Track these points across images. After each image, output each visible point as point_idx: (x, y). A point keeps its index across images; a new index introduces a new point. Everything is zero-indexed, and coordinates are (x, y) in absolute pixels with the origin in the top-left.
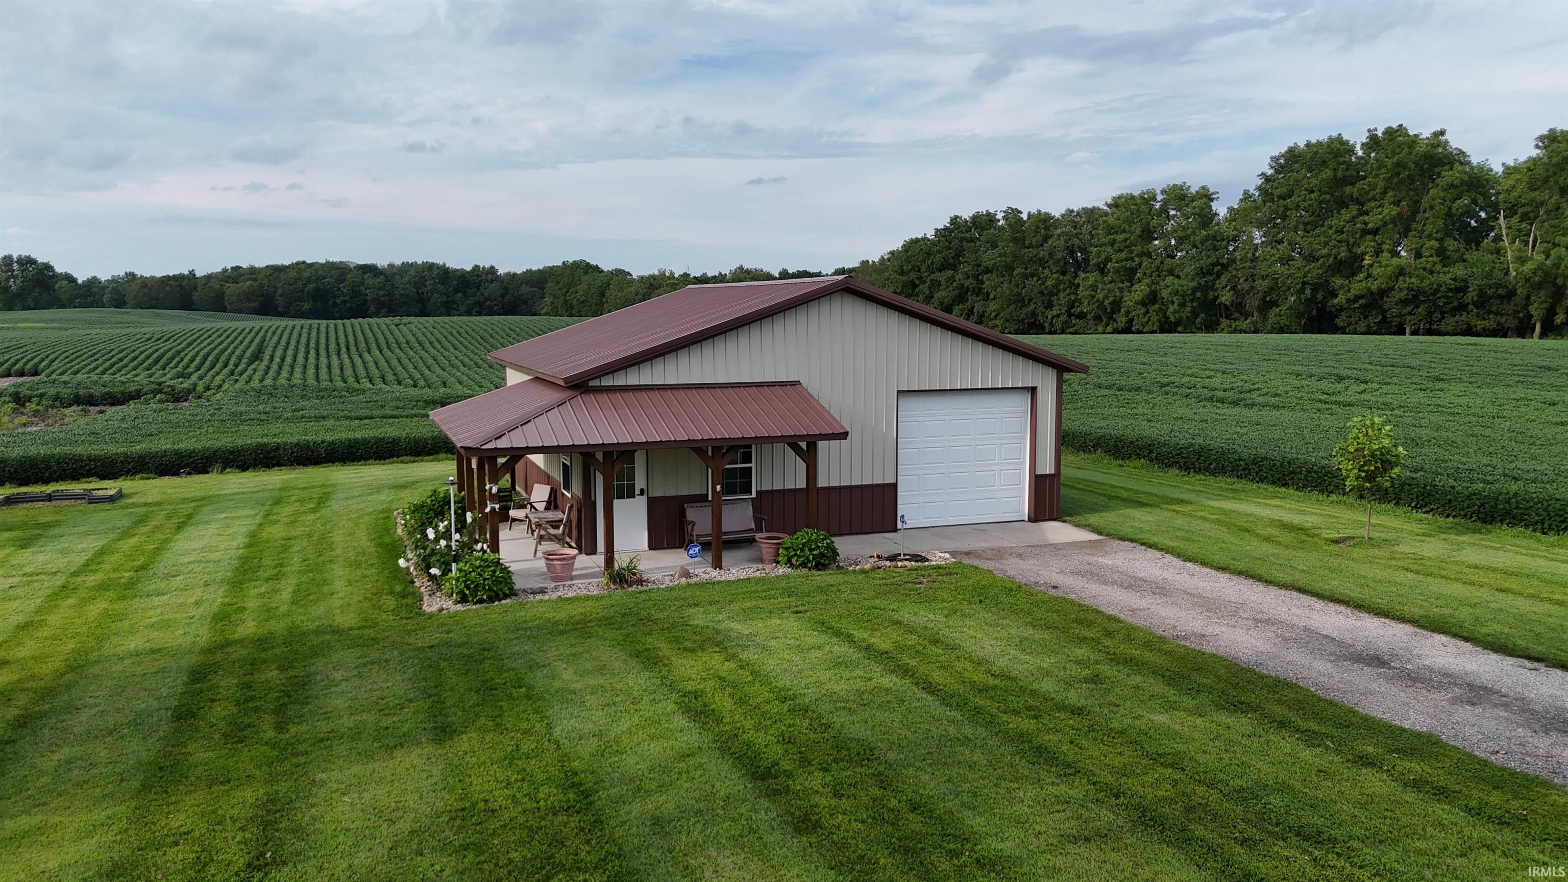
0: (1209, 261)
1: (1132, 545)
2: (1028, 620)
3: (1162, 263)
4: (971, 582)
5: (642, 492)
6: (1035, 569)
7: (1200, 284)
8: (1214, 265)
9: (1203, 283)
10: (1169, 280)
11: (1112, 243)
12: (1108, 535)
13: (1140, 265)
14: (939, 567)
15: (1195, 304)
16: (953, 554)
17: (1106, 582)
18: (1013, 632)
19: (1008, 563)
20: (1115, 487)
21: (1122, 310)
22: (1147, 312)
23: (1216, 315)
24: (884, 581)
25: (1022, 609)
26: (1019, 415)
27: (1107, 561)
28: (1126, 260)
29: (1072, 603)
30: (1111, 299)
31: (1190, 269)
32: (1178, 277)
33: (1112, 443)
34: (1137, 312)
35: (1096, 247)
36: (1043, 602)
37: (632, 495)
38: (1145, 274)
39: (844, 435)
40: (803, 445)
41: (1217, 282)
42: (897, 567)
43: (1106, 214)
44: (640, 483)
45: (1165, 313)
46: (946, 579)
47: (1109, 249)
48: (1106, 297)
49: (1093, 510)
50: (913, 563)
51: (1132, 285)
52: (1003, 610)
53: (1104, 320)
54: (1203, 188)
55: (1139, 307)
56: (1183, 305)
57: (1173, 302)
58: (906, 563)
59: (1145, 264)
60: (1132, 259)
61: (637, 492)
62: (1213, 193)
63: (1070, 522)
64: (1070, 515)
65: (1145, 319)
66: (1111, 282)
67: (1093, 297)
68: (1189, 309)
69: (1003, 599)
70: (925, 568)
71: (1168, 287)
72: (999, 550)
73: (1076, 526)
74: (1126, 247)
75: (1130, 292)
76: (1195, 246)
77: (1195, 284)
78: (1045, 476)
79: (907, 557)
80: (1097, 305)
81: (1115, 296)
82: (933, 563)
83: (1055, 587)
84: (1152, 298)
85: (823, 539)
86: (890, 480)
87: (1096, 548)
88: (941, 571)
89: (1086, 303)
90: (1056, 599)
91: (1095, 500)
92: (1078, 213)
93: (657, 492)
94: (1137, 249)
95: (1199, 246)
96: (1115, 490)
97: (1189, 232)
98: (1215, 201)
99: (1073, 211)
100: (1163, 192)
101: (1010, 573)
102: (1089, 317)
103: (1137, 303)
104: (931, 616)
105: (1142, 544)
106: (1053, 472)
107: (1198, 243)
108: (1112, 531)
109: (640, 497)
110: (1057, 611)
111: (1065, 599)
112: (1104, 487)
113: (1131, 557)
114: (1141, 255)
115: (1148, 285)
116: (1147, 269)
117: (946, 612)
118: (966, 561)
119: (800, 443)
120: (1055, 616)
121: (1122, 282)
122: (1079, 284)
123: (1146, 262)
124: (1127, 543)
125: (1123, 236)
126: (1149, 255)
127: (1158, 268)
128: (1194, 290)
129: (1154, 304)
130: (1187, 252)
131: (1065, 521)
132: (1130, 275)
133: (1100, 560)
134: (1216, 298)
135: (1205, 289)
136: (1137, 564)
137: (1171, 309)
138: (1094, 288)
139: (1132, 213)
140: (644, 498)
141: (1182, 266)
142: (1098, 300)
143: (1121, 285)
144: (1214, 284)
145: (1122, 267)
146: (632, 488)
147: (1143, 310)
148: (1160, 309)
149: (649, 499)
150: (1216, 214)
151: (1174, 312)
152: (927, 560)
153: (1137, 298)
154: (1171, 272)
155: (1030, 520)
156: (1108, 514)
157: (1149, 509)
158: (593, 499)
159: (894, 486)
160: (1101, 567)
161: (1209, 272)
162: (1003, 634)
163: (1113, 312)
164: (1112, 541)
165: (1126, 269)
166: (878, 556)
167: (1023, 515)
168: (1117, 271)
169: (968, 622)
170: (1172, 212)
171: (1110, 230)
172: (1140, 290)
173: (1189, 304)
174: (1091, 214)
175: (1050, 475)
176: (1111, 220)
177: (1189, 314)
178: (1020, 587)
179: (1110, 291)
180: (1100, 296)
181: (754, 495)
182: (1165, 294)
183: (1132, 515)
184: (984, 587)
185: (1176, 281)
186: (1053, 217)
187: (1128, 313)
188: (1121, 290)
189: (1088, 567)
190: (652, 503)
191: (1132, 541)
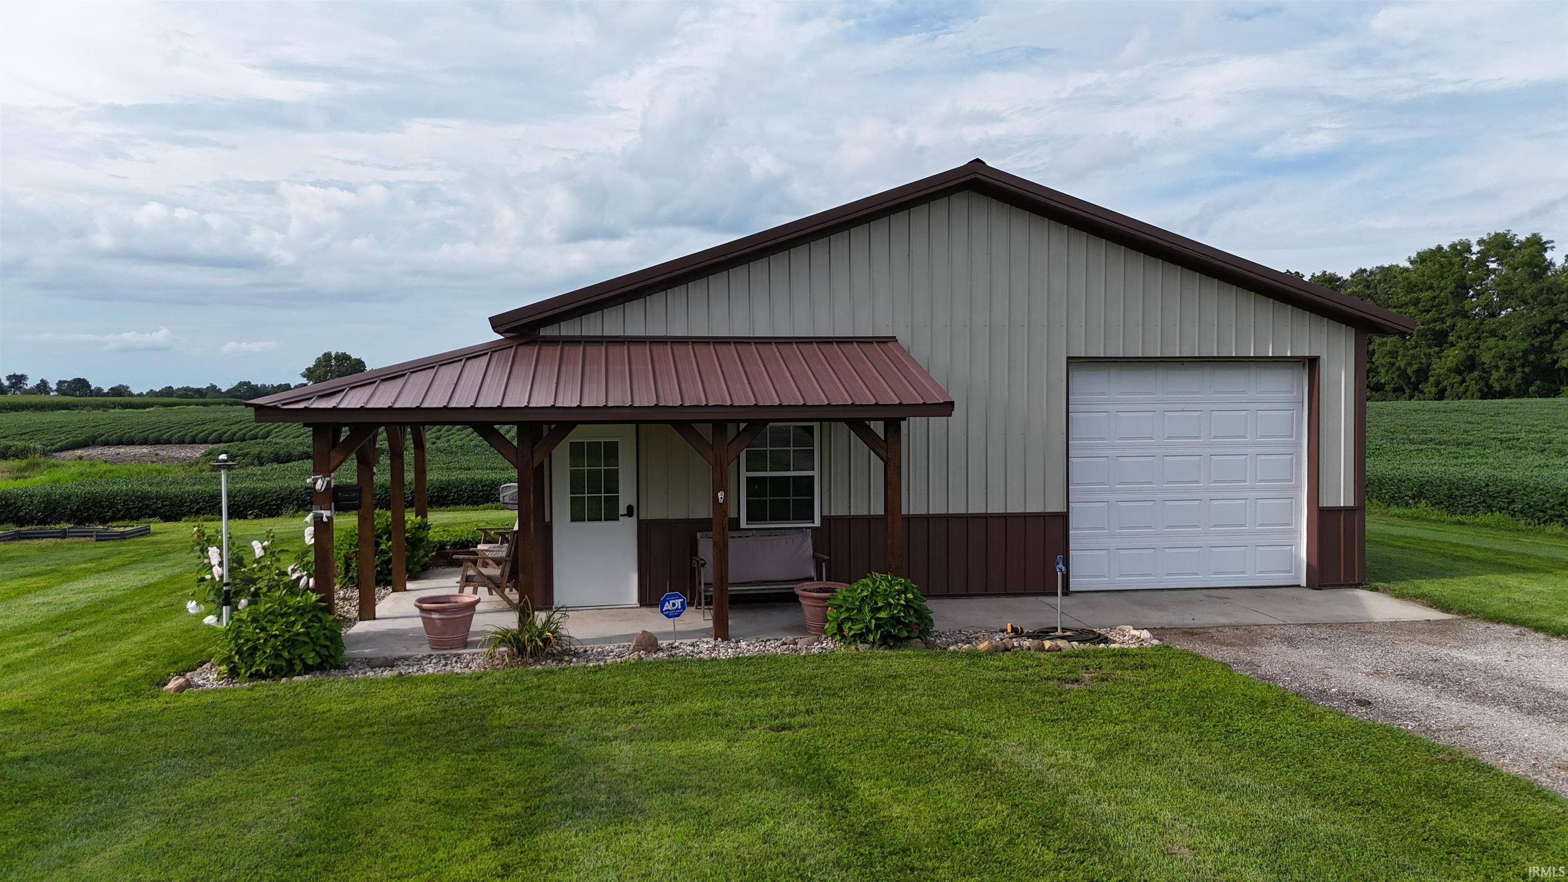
0: (1546, 318)
1: (1517, 630)
2: (1300, 778)
3: (1481, 324)
4: (1179, 684)
5: (630, 512)
6: (1320, 664)
7: (1533, 345)
8: (1550, 322)
9: (1537, 344)
10: (1492, 341)
11: (1416, 302)
12: (1463, 612)
13: (1452, 327)
14: (1124, 653)
15: (1527, 370)
16: (1157, 632)
17: (1478, 697)
18: (1260, 809)
19: (1263, 650)
20: (1457, 545)
21: (1431, 379)
22: (1464, 381)
23: (1555, 383)
24: (1002, 674)
25: (1287, 750)
26: (1286, 406)
27: (1470, 656)
28: (1435, 321)
29: (1411, 742)
30: (1415, 367)
31: (1520, 328)
32: (1504, 338)
33: (1444, 490)
34: (1450, 380)
35: (1395, 307)
36: (1338, 734)
37: (612, 516)
38: (1460, 337)
39: (946, 408)
40: (878, 427)
41: (1556, 343)
42: (1042, 649)
43: (1407, 270)
44: (626, 497)
45: (1487, 382)
46: (1129, 675)
47: (1412, 309)
48: (1410, 364)
49: (1427, 573)
50: (1075, 644)
51: (1442, 351)
52: (1241, 748)
53: (1407, 391)
54: (1534, 235)
55: (1452, 375)
56: (1511, 370)
57: (1497, 367)
58: (1061, 643)
59: (1459, 325)
60: (1443, 321)
61: (622, 510)
62: (1547, 242)
63: (1384, 591)
64: (1387, 581)
65: (1462, 389)
66: (1415, 347)
67: (1393, 364)
68: (1519, 375)
69: (1243, 723)
70: (1097, 654)
71: (1490, 349)
72: (1248, 627)
73: (1397, 597)
74: (1433, 306)
75: (1440, 358)
76: (1525, 302)
77: (1525, 345)
78: (1338, 510)
79: (1068, 633)
80: (1397, 373)
81: (1420, 363)
82: (1116, 646)
83: (1364, 703)
84: (1470, 364)
85: (899, 593)
86: (1055, 506)
87: (1443, 633)
88: (1126, 660)
89: (1383, 371)
90: (1368, 729)
91: (1428, 560)
92: (1372, 272)
93: (655, 512)
94: (1451, 307)
95: (1531, 301)
96: (1459, 549)
97: (1516, 284)
98: (1549, 251)
99: (1365, 270)
100: (1481, 242)
101: (1266, 668)
102: (1387, 388)
103: (1449, 370)
104: (1065, 755)
105: (1538, 629)
106: (1351, 503)
107: (1528, 297)
108: (1469, 606)
109: (627, 518)
110: (1374, 760)
111: (1390, 730)
112: (1439, 545)
113: (1521, 651)
114: (1453, 315)
115: (1462, 349)
116: (1461, 331)
117: (1102, 747)
118: (1182, 645)
119: (872, 424)
120: (1369, 772)
121: (1429, 346)
122: (1374, 350)
123: (1460, 323)
124: (1503, 627)
125: (1428, 294)
126: (1465, 315)
127: (1477, 330)
128: (1526, 353)
129: (1472, 371)
130: (1514, 310)
131: (1376, 589)
132: (1440, 339)
133: (1455, 653)
134: (1556, 362)
135: (1540, 351)
136: (1539, 664)
137: (1495, 375)
138: (1394, 354)
139: (1442, 266)
140: (634, 519)
141: (1507, 323)
142: (1399, 368)
143: (1428, 351)
144: (1552, 345)
145: (1429, 329)
146: (613, 503)
147: (1459, 378)
148: (1480, 376)
149: (640, 522)
150: (1551, 264)
151: (1501, 379)
152: (1106, 640)
153: (1449, 364)
154: (1493, 333)
155: (1311, 585)
156: (1455, 580)
157: (1533, 576)
158: (547, 519)
159: (1063, 518)
160: (1461, 666)
161: (1543, 332)
162: (1233, 812)
163: (1418, 383)
164: (1473, 624)
165: (1435, 332)
166: (1014, 630)
167: (1299, 578)
168: (1422, 335)
169: (1150, 775)
170: (1493, 266)
171: (1412, 287)
172: (1453, 356)
173: (1519, 370)
174: (1388, 274)
175: (1346, 509)
176: (1413, 277)
177: (1520, 382)
178: (1284, 698)
179: (1414, 357)
180: (1402, 364)
181: (817, 523)
182: (1486, 358)
183: (1501, 582)
184: (1205, 695)
185: (1501, 342)
186: (1339, 279)
187: (1437, 384)
188: (1428, 356)
189: (1432, 666)
190: (646, 530)
191: (1514, 622)
